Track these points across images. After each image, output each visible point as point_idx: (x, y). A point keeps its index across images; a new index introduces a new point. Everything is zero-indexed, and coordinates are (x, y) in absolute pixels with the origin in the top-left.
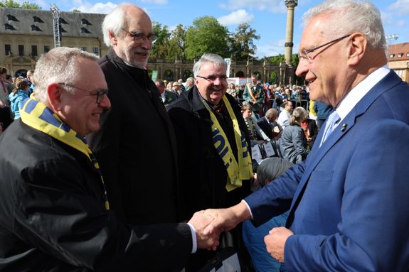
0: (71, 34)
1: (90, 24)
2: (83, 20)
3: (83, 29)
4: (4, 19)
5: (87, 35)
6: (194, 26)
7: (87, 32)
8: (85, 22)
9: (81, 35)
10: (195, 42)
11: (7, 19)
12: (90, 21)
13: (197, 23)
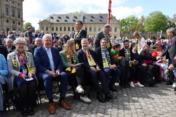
0: (95, 22)
1: (103, 18)
2: (100, 16)
3: (100, 20)
4: (73, 18)
5: (101, 22)
6: (150, 16)
7: (101, 21)
8: (101, 17)
9: (99, 22)
10: (149, 23)
11: (74, 18)
12: (103, 17)
13: (151, 14)
